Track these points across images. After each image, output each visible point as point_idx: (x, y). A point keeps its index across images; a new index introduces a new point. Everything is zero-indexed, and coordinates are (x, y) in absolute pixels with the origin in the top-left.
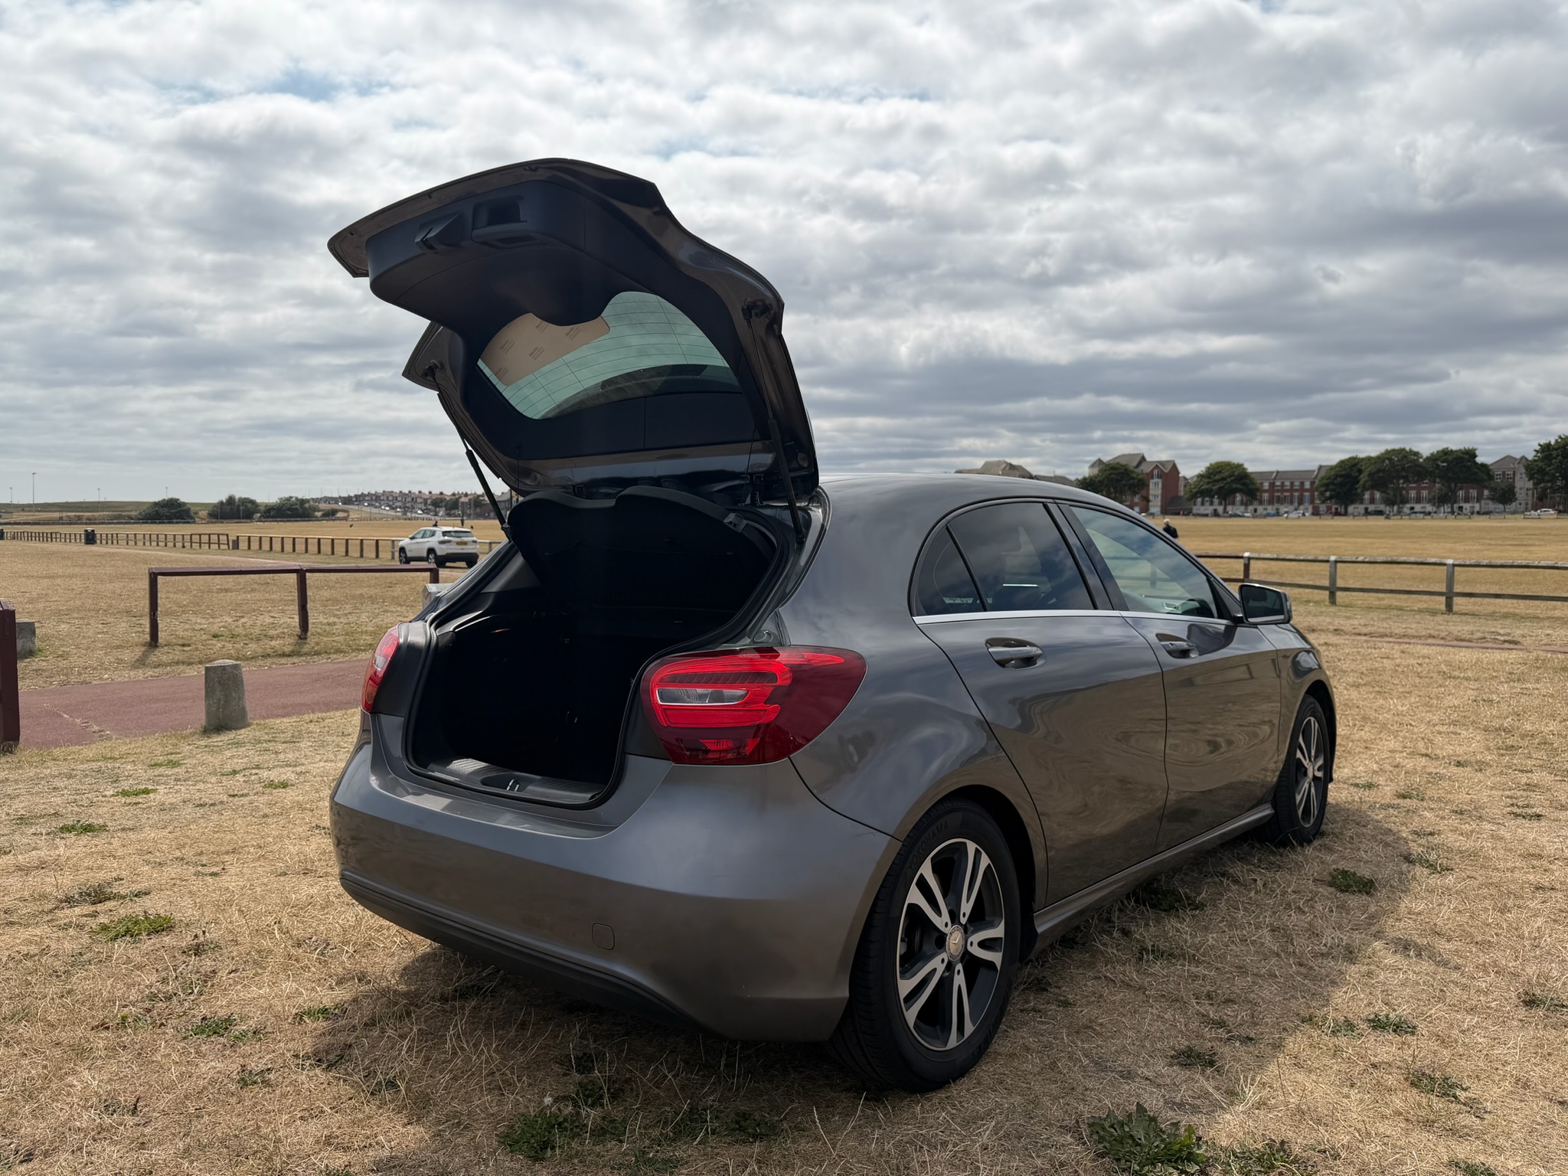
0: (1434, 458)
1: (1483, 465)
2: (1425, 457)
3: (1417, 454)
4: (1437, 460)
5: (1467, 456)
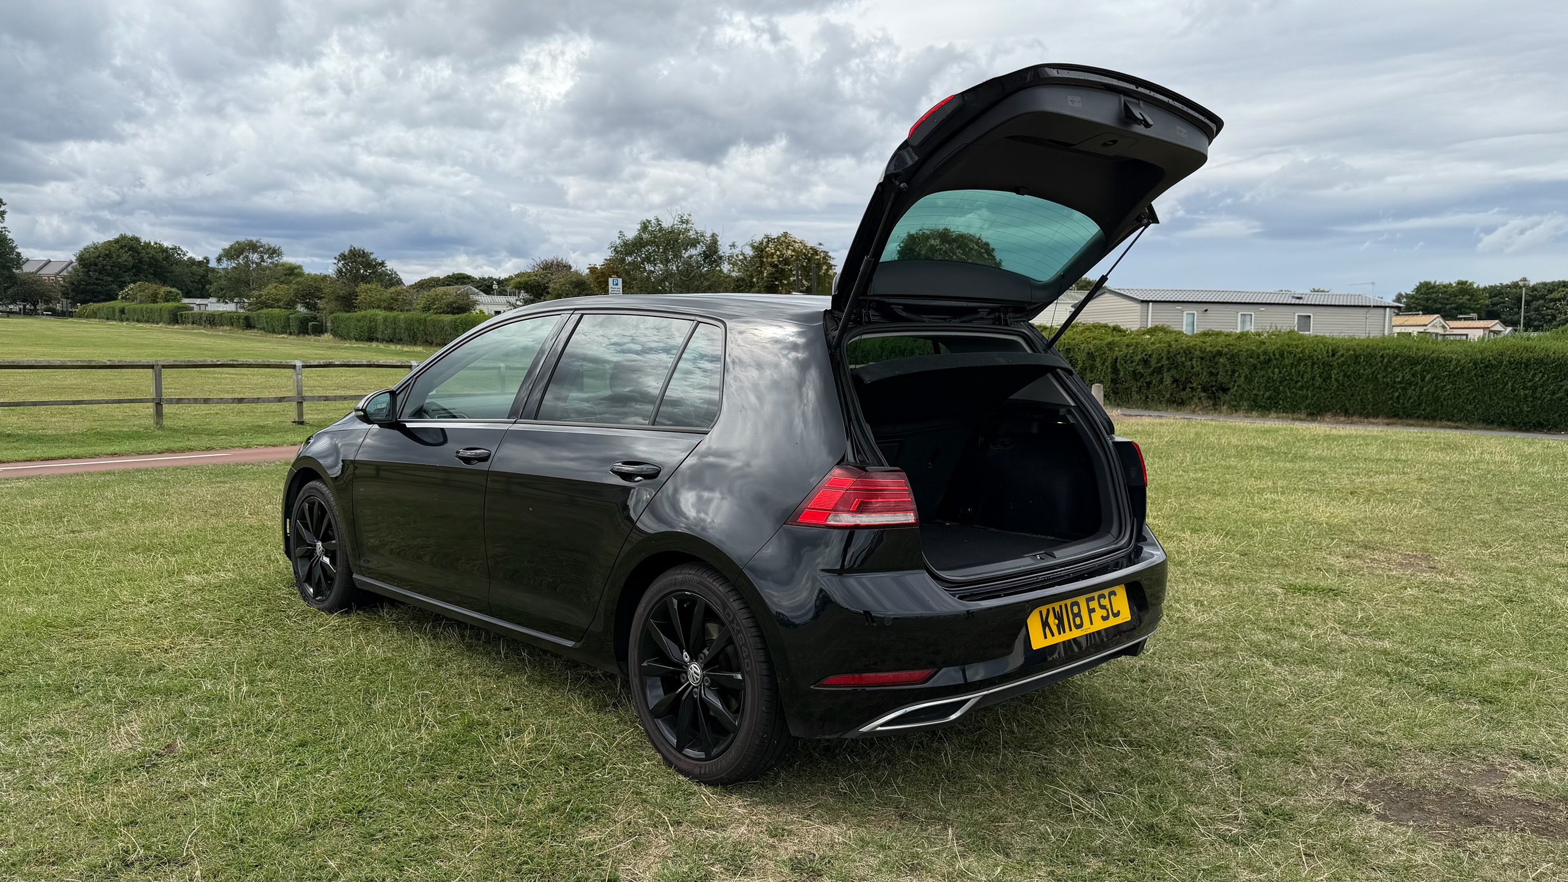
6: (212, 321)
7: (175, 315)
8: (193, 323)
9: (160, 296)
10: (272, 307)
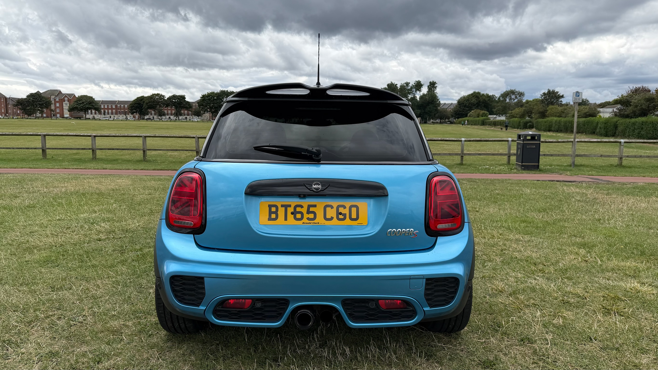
0: (170, 98)
1: (188, 102)
2: (167, 97)
3: (163, 96)
4: (171, 99)
5: (182, 98)
6: (495, 124)
7: (483, 122)
8: (489, 125)
9: (480, 115)
10: (516, 117)
